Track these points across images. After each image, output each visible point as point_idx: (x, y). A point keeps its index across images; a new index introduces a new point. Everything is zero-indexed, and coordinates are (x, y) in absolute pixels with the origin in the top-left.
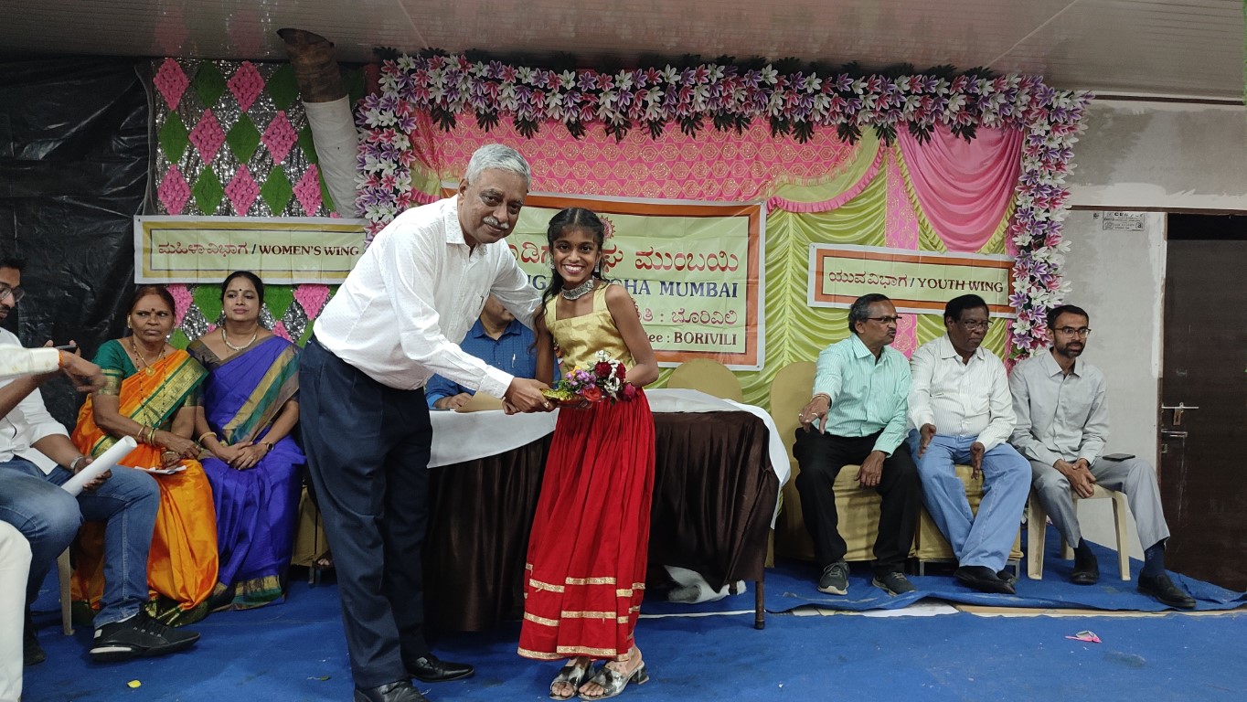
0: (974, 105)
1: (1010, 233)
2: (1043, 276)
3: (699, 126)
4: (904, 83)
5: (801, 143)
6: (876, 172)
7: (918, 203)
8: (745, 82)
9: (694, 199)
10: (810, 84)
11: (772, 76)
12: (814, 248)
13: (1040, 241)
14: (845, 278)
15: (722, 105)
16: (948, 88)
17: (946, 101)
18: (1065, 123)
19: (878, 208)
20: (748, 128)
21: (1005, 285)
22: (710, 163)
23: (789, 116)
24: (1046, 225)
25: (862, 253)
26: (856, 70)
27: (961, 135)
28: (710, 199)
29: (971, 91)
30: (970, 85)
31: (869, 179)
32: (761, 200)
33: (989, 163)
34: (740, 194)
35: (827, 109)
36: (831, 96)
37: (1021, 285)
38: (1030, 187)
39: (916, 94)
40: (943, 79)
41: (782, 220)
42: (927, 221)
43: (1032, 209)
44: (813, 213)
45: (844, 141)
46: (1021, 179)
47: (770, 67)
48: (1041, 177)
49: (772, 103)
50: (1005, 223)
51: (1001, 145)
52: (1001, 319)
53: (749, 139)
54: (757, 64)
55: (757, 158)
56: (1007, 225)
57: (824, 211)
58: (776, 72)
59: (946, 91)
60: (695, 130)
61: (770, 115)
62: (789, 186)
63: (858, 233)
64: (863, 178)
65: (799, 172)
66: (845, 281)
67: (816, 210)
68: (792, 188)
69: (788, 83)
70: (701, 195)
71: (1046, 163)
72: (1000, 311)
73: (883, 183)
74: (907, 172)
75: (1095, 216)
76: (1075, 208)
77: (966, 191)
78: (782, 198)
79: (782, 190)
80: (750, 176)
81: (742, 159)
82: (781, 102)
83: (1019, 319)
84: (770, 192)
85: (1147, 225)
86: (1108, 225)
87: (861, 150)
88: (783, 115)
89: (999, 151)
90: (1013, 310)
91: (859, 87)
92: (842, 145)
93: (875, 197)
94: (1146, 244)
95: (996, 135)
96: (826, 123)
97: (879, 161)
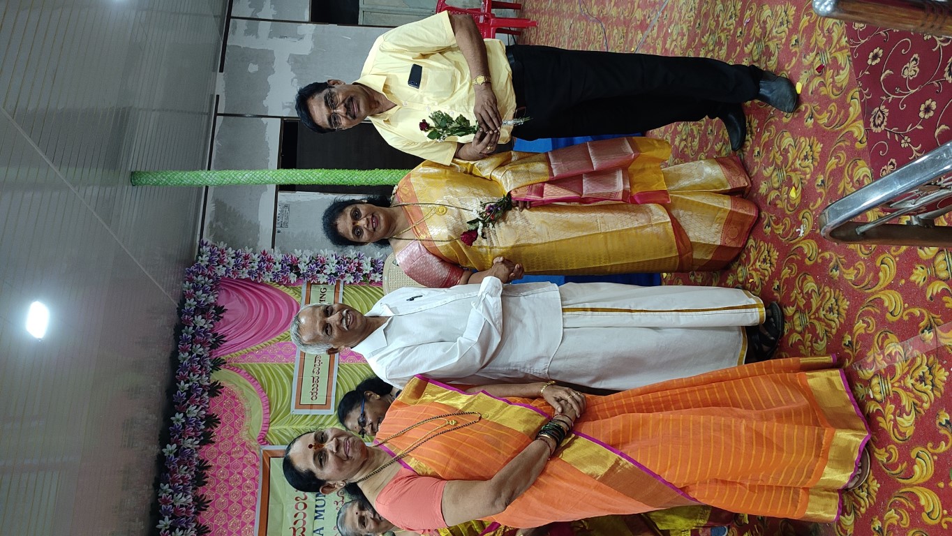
0: (202, 310)
1: (288, 285)
2: (317, 265)
3: (203, 497)
4: (184, 356)
5: (220, 423)
6: (244, 371)
7: (266, 343)
8: (173, 467)
9: (256, 498)
10: (178, 420)
11: (171, 448)
12: (294, 411)
13: (294, 267)
14: (315, 390)
15: (189, 483)
16: (189, 327)
17: (198, 327)
18: (219, 255)
19: (268, 368)
20: (207, 461)
21: (322, 287)
22: (231, 488)
23: (200, 433)
24: (285, 265)
25: (298, 379)
26: (171, 389)
27: (221, 315)
28: (257, 487)
29: (193, 313)
30: (188, 313)
31: (248, 376)
32: (260, 449)
33: (241, 298)
34: (254, 465)
35: (198, 406)
36: (189, 405)
37: (322, 278)
38: (259, 274)
39: (191, 348)
40: (183, 331)
41: (275, 434)
42: (279, 337)
43: (273, 272)
44: (270, 413)
45: (221, 393)
46: (253, 279)
47: (164, 450)
48: (253, 267)
49: (190, 446)
50: (281, 288)
51: (230, 290)
52: (344, 289)
53: (215, 460)
54: (161, 460)
55: (229, 454)
56: (282, 286)
57: (268, 405)
58: (168, 446)
59: (191, 328)
60: (206, 500)
61: (198, 446)
62: (251, 430)
63: (285, 381)
64: (247, 379)
65: (241, 423)
66: (317, 390)
67: (268, 411)
68: (252, 428)
69: (177, 436)
70: (253, 493)
71: (244, 266)
72: (339, 289)
73: (252, 366)
74: (245, 350)
75: (279, 232)
76: (273, 247)
77: (260, 312)
78: (258, 435)
79: (253, 436)
80: (242, 458)
81: (229, 465)
82: (190, 440)
83: (345, 279)
84: (254, 444)
85: (286, 203)
86: (285, 225)
87: (228, 381)
88: (199, 437)
89: (234, 292)
90: (338, 281)
91: (184, 386)
92: (224, 394)
93: (261, 372)
94: (299, 203)
95: (223, 295)
96: (207, 406)
97: (237, 369)
